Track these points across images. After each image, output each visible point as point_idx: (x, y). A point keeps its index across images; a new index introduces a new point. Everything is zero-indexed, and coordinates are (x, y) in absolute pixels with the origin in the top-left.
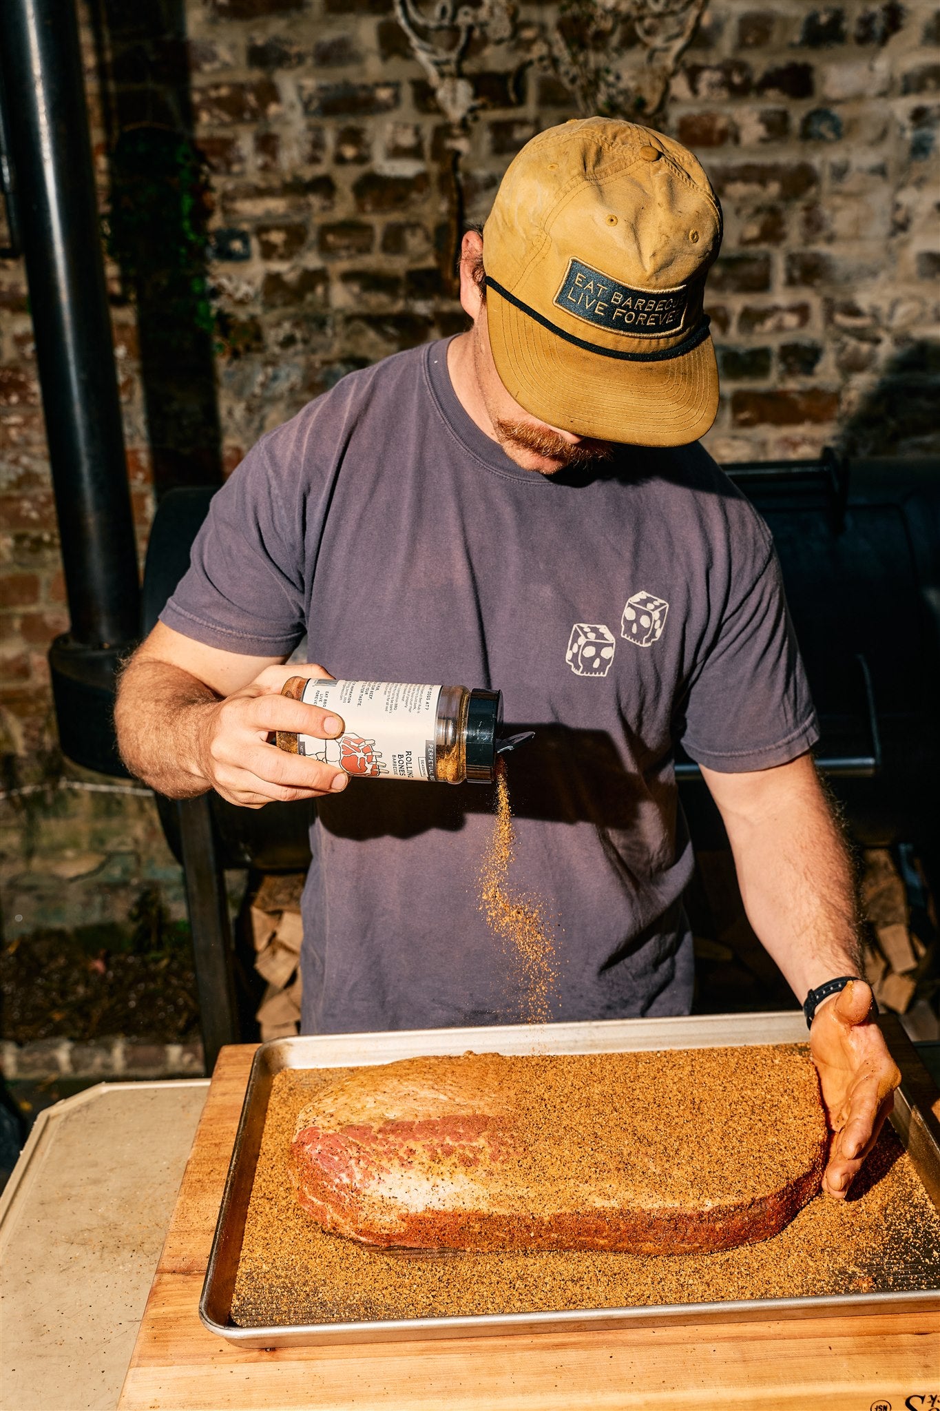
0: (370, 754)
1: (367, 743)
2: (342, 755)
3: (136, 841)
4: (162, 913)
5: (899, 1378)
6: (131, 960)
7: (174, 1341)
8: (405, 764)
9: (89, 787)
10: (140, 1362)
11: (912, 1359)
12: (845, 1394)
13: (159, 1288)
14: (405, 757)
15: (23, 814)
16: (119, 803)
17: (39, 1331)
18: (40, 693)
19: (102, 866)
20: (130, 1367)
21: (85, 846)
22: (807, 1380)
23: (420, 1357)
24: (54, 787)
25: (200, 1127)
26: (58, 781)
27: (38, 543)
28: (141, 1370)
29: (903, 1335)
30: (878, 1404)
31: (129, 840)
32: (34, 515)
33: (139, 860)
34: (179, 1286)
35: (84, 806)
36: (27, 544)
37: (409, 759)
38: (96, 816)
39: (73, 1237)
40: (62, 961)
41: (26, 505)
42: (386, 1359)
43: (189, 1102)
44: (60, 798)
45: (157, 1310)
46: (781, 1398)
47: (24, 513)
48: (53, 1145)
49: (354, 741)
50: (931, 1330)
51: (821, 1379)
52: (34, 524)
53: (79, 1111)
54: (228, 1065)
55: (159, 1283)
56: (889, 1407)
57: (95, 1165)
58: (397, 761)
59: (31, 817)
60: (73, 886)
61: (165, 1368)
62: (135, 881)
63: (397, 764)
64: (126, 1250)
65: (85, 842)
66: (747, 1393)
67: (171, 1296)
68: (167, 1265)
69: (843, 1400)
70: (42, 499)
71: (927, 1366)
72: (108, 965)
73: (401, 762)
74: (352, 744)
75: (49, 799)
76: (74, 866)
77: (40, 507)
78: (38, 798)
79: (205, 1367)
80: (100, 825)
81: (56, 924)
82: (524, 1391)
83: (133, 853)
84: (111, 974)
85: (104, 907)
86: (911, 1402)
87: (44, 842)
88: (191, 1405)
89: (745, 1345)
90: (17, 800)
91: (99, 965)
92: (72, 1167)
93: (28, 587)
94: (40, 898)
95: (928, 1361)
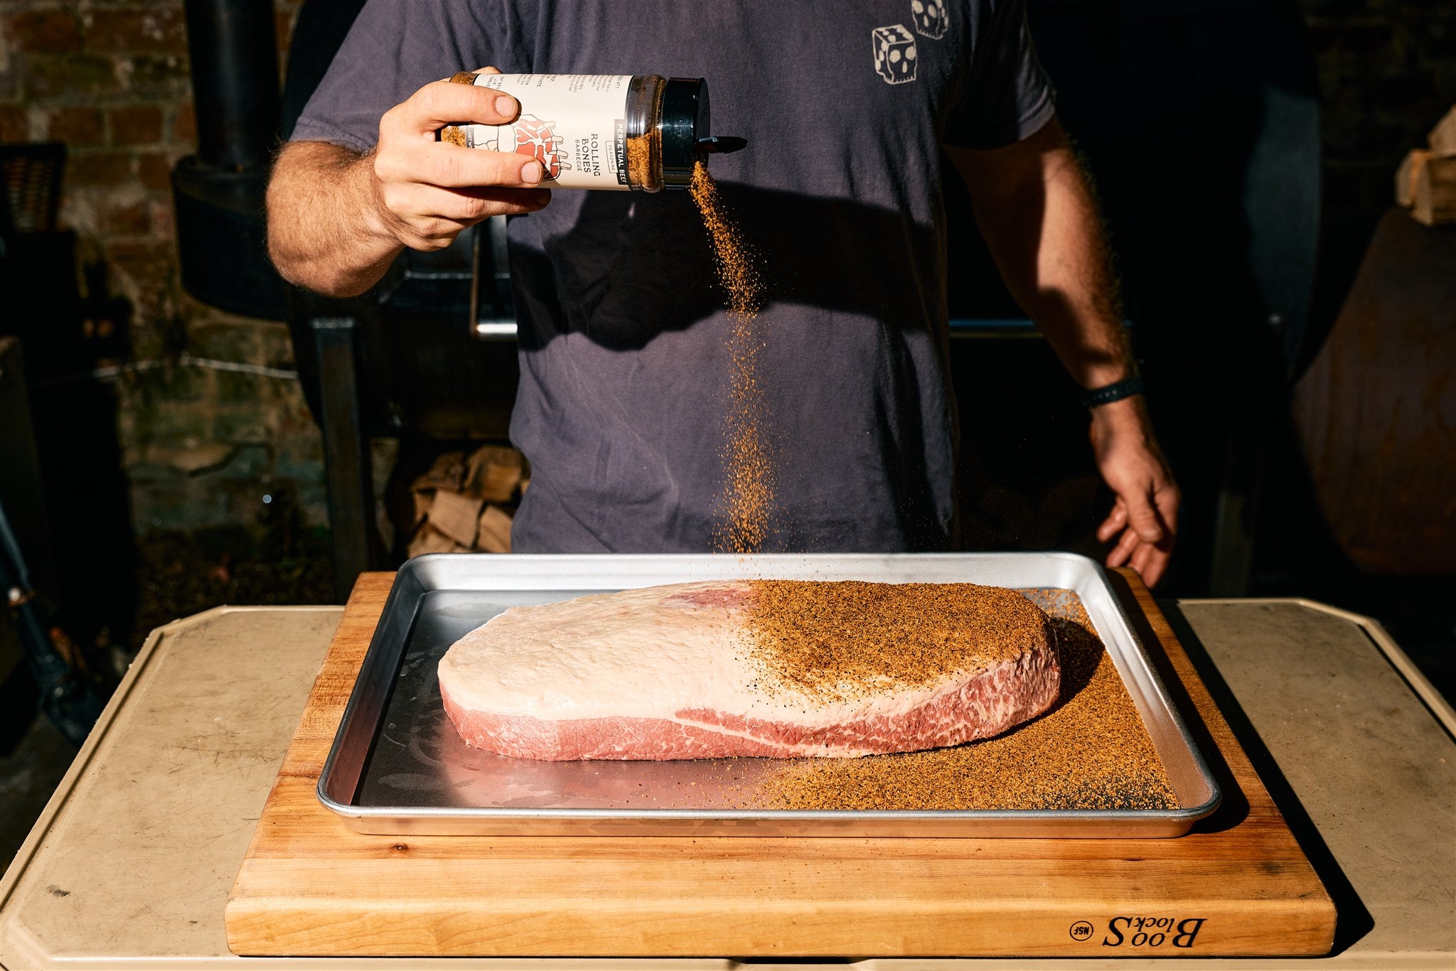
0: (549, 140)
1: (547, 125)
2: (517, 143)
3: (269, 431)
4: (297, 517)
5: (1105, 898)
6: (259, 568)
7: (295, 836)
8: (590, 151)
9: (216, 365)
10: (257, 854)
11: (1121, 882)
12: (1043, 911)
13: (280, 789)
14: (590, 142)
15: (138, 395)
16: (250, 385)
17: (144, 826)
18: (161, 249)
19: (227, 460)
20: (245, 858)
21: (209, 433)
22: (1000, 896)
23: (569, 860)
24: (175, 364)
25: (332, 646)
26: (179, 356)
27: (162, 69)
28: (257, 860)
29: (1112, 861)
30: (1079, 925)
31: (261, 430)
32: (158, 35)
33: (271, 454)
34: (303, 788)
35: (211, 386)
36: (148, 69)
37: (595, 145)
38: (224, 399)
39: (184, 743)
40: (179, 567)
41: (149, 22)
42: (531, 861)
43: (321, 625)
44: (182, 376)
45: (278, 808)
46: (971, 914)
47: (146, 32)
48: (166, 658)
49: (531, 123)
50: (1145, 857)
51: (1017, 896)
52: (158, 46)
53: (197, 628)
54: (366, 590)
55: (280, 785)
56: (1090, 930)
57: (213, 678)
58: (581, 148)
59: (147, 399)
60: (194, 482)
61: (284, 860)
62: (266, 479)
63: (581, 152)
64: (243, 756)
65: (209, 432)
66: (933, 906)
67: (293, 797)
68: (290, 768)
69: (1039, 918)
70: (168, 15)
71: (1136, 889)
72: (232, 573)
73: (585, 149)
74: (530, 127)
75: (169, 376)
76: (195, 458)
77: (165, 25)
78: (155, 375)
79: (329, 861)
80: (227, 411)
81: (174, 525)
82: (682, 895)
83: (264, 445)
84: (236, 583)
85: (230, 506)
86: (1116, 924)
87: (161, 428)
88: (312, 894)
89: (933, 863)
90: (132, 377)
91: (222, 573)
92: (187, 680)
93: (148, 123)
94: (156, 494)
95: (1139, 883)
